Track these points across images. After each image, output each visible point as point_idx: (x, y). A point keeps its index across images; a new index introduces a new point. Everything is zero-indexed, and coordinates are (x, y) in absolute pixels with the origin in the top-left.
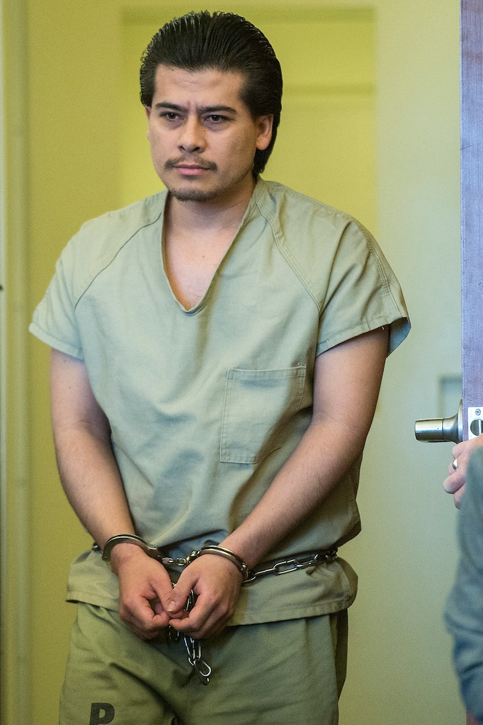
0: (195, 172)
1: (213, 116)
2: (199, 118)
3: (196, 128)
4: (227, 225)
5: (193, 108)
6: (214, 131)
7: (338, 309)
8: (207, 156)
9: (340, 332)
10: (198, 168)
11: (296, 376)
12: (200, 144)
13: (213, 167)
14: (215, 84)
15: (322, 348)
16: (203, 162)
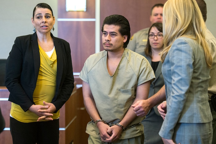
0: (108, 45)
1: (113, 34)
2: (110, 34)
3: (109, 36)
4: (119, 57)
5: (109, 32)
6: (113, 37)
7: (142, 77)
8: (111, 42)
9: (142, 81)
10: (109, 44)
11: (132, 90)
12: (109, 39)
13: (112, 45)
14: (114, 28)
15: (139, 85)
16: (110, 43)
